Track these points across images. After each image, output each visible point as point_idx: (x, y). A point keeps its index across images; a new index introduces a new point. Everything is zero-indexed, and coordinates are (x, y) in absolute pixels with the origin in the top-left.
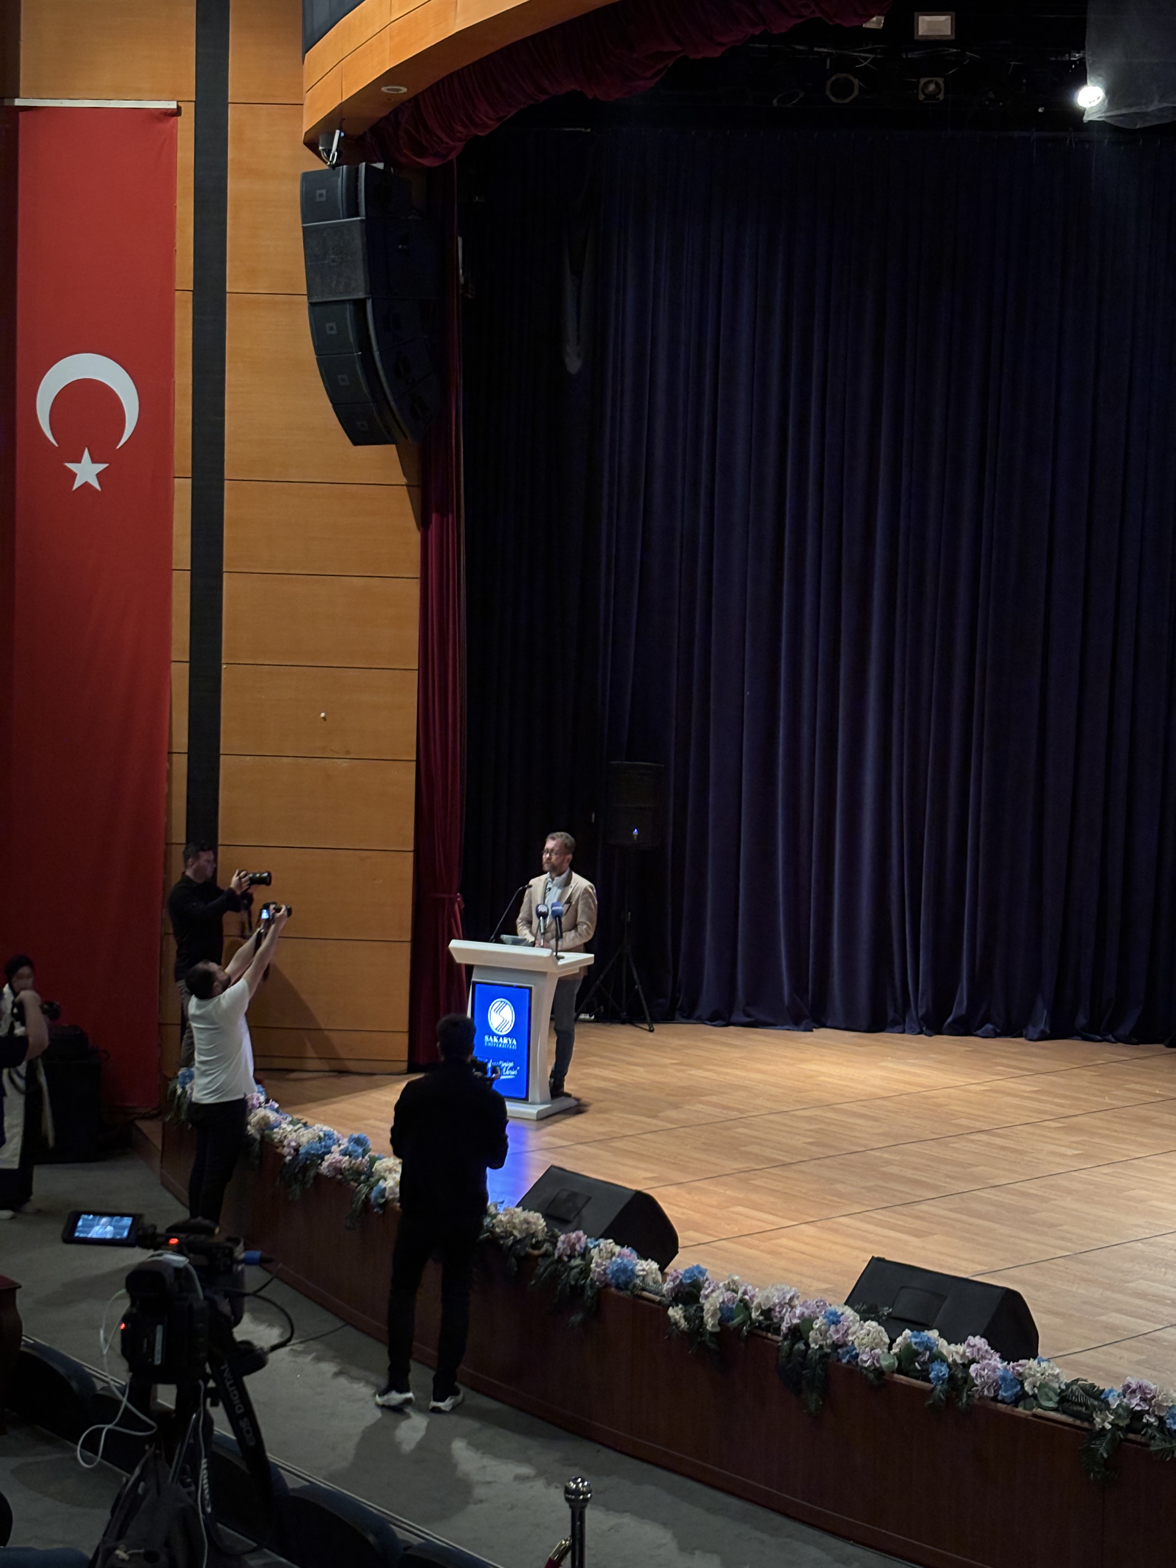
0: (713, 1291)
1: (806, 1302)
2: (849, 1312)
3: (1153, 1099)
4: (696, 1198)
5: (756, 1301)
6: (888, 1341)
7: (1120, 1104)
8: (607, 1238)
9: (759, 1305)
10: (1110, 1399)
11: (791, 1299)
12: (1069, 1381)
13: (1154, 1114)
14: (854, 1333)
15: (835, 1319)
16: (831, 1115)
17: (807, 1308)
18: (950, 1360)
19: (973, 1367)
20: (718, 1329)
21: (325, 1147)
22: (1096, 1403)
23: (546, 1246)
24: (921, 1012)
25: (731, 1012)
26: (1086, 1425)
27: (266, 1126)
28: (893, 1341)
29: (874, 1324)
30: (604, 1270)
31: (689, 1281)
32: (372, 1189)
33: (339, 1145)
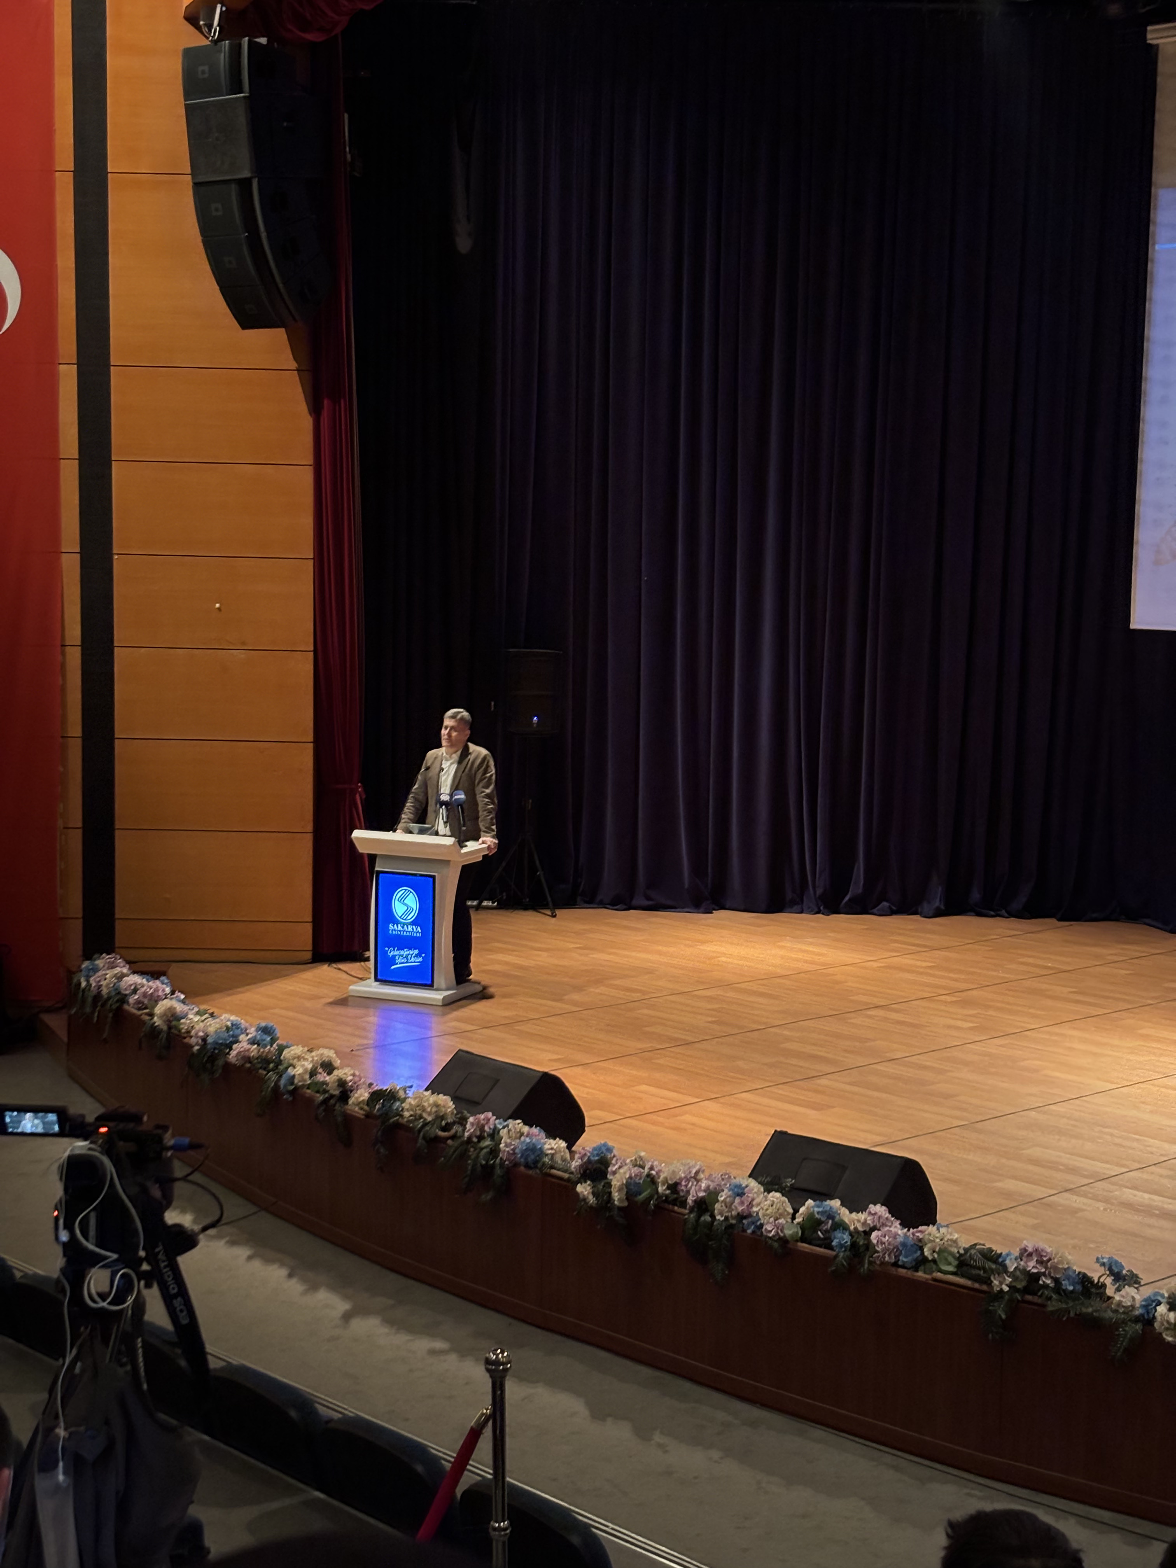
0: (620, 1167)
1: (711, 1175)
2: (753, 1183)
3: (1044, 972)
4: (601, 1078)
5: (662, 1176)
6: (791, 1211)
7: (1012, 977)
8: (516, 1119)
9: (666, 1179)
10: (1008, 1262)
11: (697, 1173)
12: (967, 1246)
13: (1044, 986)
14: (758, 1204)
15: (739, 1192)
16: (731, 994)
17: (712, 1181)
18: (852, 1228)
19: (874, 1234)
20: (626, 1204)
21: (233, 1036)
22: (994, 1266)
23: (456, 1128)
24: (819, 891)
25: (632, 898)
26: (985, 1287)
27: (173, 1018)
28: (796, 1211)
29: (778, 1195)
30: (514, 1150)
31: (597, 1158)
32: (281, 1076)
33: (247, 1035)
